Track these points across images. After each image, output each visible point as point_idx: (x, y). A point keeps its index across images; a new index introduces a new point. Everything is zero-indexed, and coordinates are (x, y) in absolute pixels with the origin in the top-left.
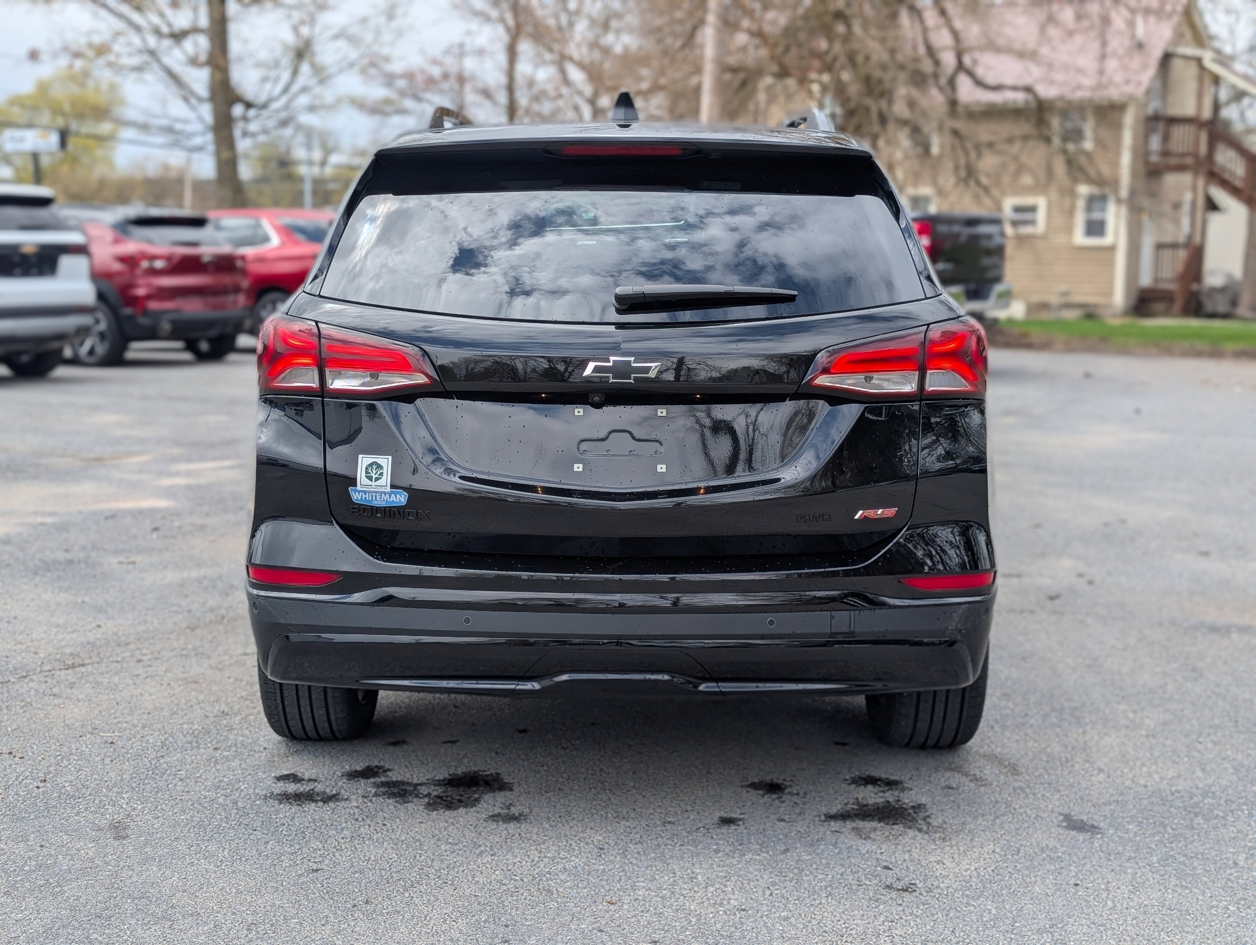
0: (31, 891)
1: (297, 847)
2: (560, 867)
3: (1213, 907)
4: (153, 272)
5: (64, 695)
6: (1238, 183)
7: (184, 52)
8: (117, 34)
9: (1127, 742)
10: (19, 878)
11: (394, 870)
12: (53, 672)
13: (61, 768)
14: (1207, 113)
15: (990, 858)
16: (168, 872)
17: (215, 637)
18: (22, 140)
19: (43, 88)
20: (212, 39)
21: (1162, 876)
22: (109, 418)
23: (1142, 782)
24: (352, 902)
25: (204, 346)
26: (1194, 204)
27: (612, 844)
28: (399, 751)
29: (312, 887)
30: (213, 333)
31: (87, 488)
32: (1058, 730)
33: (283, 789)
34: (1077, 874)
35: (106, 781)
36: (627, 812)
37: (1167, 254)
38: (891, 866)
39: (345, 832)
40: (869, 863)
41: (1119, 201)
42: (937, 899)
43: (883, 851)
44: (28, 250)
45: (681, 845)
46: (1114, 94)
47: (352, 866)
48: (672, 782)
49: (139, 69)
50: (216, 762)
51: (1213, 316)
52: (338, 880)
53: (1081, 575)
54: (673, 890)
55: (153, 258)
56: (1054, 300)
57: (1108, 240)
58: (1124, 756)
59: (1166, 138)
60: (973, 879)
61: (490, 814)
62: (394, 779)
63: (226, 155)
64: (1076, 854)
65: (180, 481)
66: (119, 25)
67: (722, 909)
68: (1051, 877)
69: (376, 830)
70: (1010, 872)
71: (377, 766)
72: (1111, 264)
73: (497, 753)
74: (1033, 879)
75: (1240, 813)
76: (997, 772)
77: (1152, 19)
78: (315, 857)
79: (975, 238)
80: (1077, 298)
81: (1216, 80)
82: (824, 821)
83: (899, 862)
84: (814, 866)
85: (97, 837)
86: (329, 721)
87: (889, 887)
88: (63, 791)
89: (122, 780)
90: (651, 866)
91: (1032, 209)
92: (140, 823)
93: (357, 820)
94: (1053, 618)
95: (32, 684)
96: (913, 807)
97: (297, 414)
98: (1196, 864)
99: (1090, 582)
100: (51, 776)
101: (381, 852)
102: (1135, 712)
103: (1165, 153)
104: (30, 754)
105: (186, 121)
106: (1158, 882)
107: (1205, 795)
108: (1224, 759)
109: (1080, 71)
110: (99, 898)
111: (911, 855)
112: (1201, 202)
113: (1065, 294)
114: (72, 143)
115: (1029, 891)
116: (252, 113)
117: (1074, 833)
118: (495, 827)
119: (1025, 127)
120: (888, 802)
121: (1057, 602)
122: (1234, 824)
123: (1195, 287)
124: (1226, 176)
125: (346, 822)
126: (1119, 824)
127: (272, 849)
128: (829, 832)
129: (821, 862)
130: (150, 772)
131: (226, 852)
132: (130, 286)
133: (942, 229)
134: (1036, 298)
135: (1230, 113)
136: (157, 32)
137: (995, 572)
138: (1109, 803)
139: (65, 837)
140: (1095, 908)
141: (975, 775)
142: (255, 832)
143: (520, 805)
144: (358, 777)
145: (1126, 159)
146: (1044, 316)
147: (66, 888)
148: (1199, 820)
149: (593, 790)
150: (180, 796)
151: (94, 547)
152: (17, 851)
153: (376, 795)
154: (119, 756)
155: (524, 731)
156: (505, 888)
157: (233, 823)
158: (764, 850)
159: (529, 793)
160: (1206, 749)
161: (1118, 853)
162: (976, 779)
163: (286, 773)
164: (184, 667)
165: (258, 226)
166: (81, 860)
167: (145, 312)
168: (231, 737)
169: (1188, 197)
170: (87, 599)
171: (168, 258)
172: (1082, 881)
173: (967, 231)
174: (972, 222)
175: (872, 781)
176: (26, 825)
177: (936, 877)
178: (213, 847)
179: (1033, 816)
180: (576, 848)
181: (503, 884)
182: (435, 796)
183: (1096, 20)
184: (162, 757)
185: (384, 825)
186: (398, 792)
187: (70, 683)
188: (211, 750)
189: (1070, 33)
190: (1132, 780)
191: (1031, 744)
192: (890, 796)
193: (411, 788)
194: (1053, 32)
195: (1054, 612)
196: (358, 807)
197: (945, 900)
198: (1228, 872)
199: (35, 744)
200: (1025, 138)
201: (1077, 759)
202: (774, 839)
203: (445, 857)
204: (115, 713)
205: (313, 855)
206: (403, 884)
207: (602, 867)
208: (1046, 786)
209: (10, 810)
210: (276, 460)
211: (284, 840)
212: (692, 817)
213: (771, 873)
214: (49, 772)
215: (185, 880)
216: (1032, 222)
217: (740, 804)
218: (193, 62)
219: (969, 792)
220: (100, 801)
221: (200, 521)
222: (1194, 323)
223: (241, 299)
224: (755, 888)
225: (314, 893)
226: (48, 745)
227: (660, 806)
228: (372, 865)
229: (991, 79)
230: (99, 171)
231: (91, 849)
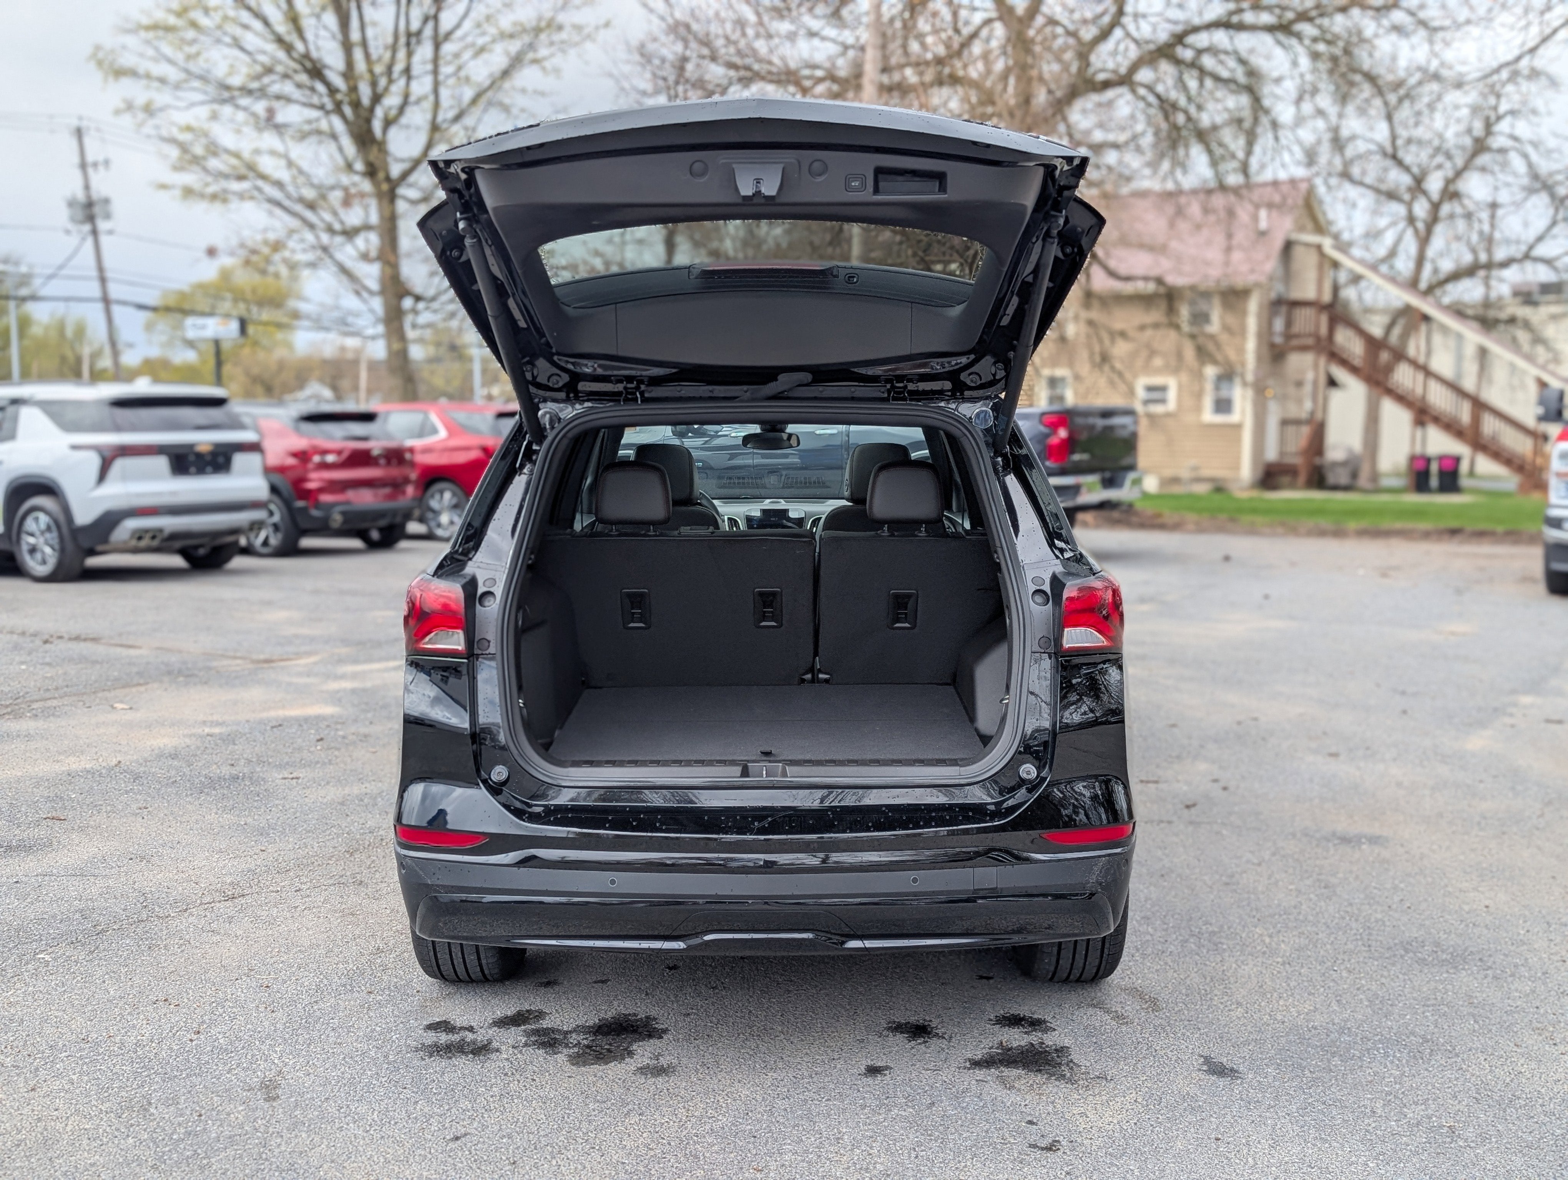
0: (178, 1163)
1: (447, 1108)
2: (707, 1128)
3: (1352, 1163)
4: (324, 466)
5: (222, 931)
6: (1357, 362)
7: (356, 248)
8: (291, 232)
9: (1264, 972)
10: (167, 1149)
11: (542, 1133)
12: (213, 905)
13: (215, 1017)
14: (1327, 297)
15: (1133, 1109)
16: (317, 1139)
17: (373, 861)
18: (203, 327)
19: (225, 275)
20: (382, 236)
21: (1302, 1127)
22: (279, 615)
23: (1279, 1017)
24: (499, 1172)
25: (375, 535)
26: (1315, 383)
27: (759, 1098)
28: (550, 994)
29: (460, 1155)
30: (383, 523)
31: (255, 694)
32: (1197, 957)
33: (435, 1039)
34: (1217, 1127)
35: (260, 1032)
36: (775, 1062)
37: (1291, 430)
38: (1035, 1121)
39: (494, 1089)
40: (1014, 1118)
41: (1245, 384)
42: (1081, 1158)
43: (1027, 1102)
44: (203, 449)
45: (828, 1100)
46: (1239, 282)
47: (500, 1129)
48: (819, 1025)
49: (312, 265)
50: (369, 1009)
51: (1335, 488)
52: (486, 1146)
53: (1216, 781)
54: (819, 1153)
55: (325, 452)
56: (1185, 474)
57: (1234, 417)
58: (1261, 987)
59: (1289, 324)
60: (1116, 1134)
61: (639, 1065)
62: (545, 1027)
63: (396, 346)
64: (1217, 1104)
65: (347, 685)
66: (294, 223)
67: (868, 1175)
68: (1192, 1130)
69: (525, 1086)
70: (1152, 1125)
71: (527, 1011)
72: (1238, 440)
73: (647, 994)
74: (1175, 1133)
75: (1376, 1052)
76: (1138, 1007)
77: (1275, 214)
78: (464, 1120)
79: (1110, 429)
80: (1207, 472)
81: (1336, 265)
82: (969, 1069)
83: (1043, 1116)
84: (960, 1122)
85: (247, 1098)
86: (481, 965)
87: (1034, 1146)
88: (216, 1044)
89: (275, 1031)
90: (798, 1125)
91: (1163, 389)
92: (291, 1081)
93: (506, 1074)
94: (1190, 829)
95: (191, 919)
96: (1056, 1050)
97: (442, 680)
98: (1334, 1112)
99: (1225, 789)
100: (205, 1026)
101: (529, 1112)
102: (1271, 936)
103: (1288, 336)
104: (186, 1000)
105: (357, 315)
106: (1297, 1135)
107: (1341, 1032)
108: (1358, 989)
109: (1207, 263)
110: (247, 1171)
111: (1055, 1107)
112: (1323, 380)
113: (1195, 469)
114: (251, 330)
115: (1172, 1147)
116: (421, 305)
117: (1214, 1078)
118: (643, 1081)
119: (1156, 315)
120: (1032, 1045)
121: (1193, 810)
122: (1371, 1065)
123: (1317, 461)
124: (1345, 356)
125: (496, 1077)
126: (1258, 1067)
127: (421, 1110)
128: (974, 1082)
129: (966, 1118)
130: (304, 1021)
131: (376, 1113)
132: (303, 480)
133: (1080, 421)
134: (1168, 473)
135: (1349, 293)
136: (330, 230)
137: (1134, 824)
138: (1247, 1043)
139: (215, 1099)
140: (1236, 1167)
141: (1116, 1012)
142: (405, 1091)
143: (669, 1054)
144: (508, 1024)
145: (1251, 345)
146: (1177, 490)
147: (213, 1160)
148: (1336, 1061)
149: (741, 1036)
150: (332, 1048)
151: (260, 762)
152: (167, 1116)
153: (526, 1045)
154: (273, 1002)
155: (675, 967)
156: (652, 1153)
157: (383, 1080)
158: (910, 1104)
159: (678, 1039)
160: (1342, 977)
161: (1258, 1101)
162: (1118, 1017)
163: (438, 1020)
164: (342, 897)
165: (426, 418)
166: (230, 1125)
167: (317, 505)
168: (385, 978)
169: (1310, 376)
170: (249, 820)
171: (339, 452)
172: (1223, 1135)
173: (1100, 423)
174: (1107, 414)
175: (1015, 1021)
176: (178, 1086)
177: (1080, 1132)
178: (363, 1109)
179: (1174, 1058)
180: (724, 1105)
181: (651, 1149)
182: (584, 1045)
183: (1222, 214)
184: (316, 1002)
185: (534, 1080)
186: (548, 1041)
187: (229, 917)
188: (364, 994)
189: (1198, 227)
190: (1270, 1016)
191: (1170, 973)
192: (1034, 1038)
193: (561, 1037)
194: (1183, 226)
195: (1191, 823)
196: (507, 1059)
197: (1089, 1160)
198: (1366, 1121)
199: (190, 988)
200: (1156, 326)
201: (1216, 992)
202: (920, 1091)
203: (592, 1118)
204: (271, 952)
205: (462, 1117)
206: (550, 1150)
207: (749, 1127)
208: (1186, 1023)
209: (162, 1067)
210: (422, 720)
211: (434, 1100)
212: (839, 1066)
213: (917, 1131)
214: (203, 1022)
215: (333, 1148)
216: (1163, 401)
217: (886, 1050)
218: (365, 257)
219: (1111, 1032)
220: (253, 1056)
221: (363, 730)
222: (1317, 495)
223: (410, 490)
224: (901, 1149)
225: (462, 1162)
226: (204, 990)
227: (807, 1054)
228: (520, 1127)
229: (1123, 270)
230: (280, 353)
231: (239, 1113)
